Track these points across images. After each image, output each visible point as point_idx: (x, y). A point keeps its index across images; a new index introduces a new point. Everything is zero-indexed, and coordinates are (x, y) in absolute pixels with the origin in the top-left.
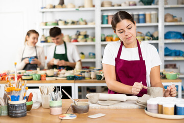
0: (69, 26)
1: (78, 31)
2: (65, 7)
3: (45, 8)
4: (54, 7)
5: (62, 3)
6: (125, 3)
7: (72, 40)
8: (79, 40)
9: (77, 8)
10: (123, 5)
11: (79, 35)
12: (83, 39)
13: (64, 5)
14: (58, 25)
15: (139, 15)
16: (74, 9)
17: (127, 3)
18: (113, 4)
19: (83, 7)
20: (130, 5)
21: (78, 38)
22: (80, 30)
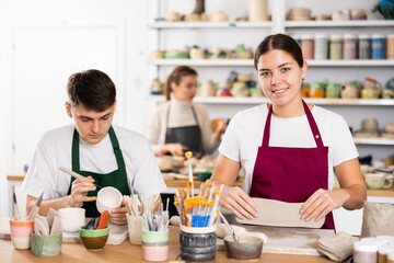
0: (214, 61)
1: (233, 73)
2: (207, 19)
3: (163, 19)
4: (183, 19)
5: (201, 10)
6: (341, 13)
7: (219, 92)
8: (233, 91)
9: (232, 21)
10: (335, 16)
11: (236, 80)
12: (242, 89)
13: (203, 15)
14: (189, 57)
15: (370, 41)
16: (226, 24)
17: (346, 13)
18: (313, 15)
19: (247, 19)
20: (351, 18)
21: (231, 87)
22: (239, 71)
